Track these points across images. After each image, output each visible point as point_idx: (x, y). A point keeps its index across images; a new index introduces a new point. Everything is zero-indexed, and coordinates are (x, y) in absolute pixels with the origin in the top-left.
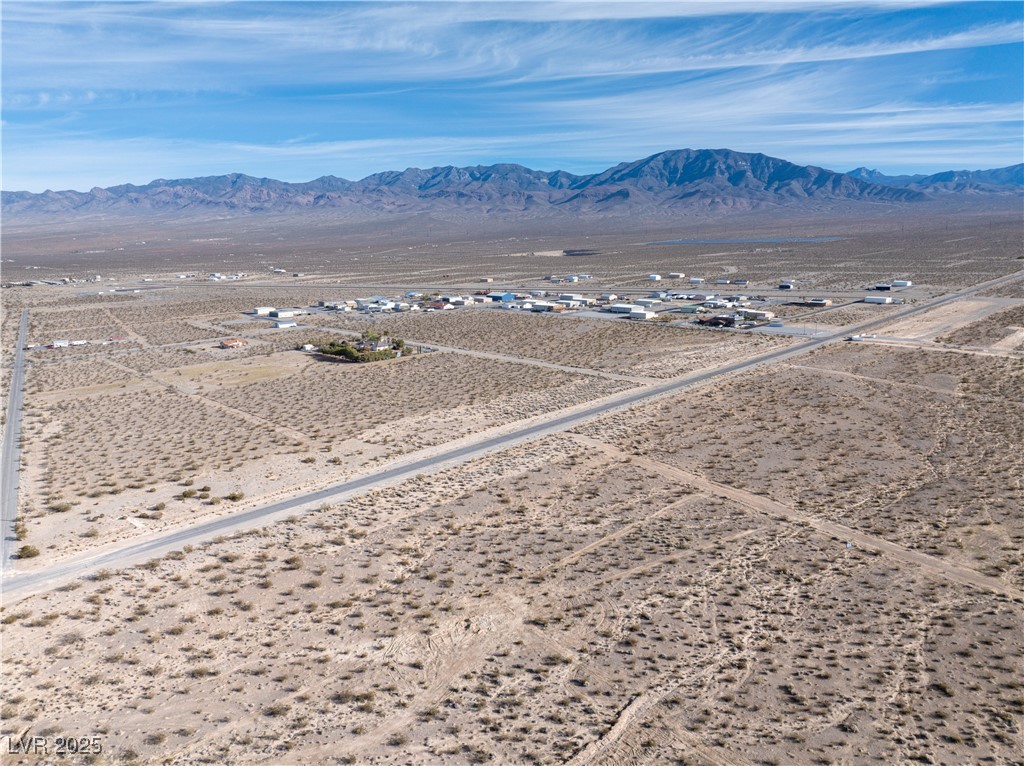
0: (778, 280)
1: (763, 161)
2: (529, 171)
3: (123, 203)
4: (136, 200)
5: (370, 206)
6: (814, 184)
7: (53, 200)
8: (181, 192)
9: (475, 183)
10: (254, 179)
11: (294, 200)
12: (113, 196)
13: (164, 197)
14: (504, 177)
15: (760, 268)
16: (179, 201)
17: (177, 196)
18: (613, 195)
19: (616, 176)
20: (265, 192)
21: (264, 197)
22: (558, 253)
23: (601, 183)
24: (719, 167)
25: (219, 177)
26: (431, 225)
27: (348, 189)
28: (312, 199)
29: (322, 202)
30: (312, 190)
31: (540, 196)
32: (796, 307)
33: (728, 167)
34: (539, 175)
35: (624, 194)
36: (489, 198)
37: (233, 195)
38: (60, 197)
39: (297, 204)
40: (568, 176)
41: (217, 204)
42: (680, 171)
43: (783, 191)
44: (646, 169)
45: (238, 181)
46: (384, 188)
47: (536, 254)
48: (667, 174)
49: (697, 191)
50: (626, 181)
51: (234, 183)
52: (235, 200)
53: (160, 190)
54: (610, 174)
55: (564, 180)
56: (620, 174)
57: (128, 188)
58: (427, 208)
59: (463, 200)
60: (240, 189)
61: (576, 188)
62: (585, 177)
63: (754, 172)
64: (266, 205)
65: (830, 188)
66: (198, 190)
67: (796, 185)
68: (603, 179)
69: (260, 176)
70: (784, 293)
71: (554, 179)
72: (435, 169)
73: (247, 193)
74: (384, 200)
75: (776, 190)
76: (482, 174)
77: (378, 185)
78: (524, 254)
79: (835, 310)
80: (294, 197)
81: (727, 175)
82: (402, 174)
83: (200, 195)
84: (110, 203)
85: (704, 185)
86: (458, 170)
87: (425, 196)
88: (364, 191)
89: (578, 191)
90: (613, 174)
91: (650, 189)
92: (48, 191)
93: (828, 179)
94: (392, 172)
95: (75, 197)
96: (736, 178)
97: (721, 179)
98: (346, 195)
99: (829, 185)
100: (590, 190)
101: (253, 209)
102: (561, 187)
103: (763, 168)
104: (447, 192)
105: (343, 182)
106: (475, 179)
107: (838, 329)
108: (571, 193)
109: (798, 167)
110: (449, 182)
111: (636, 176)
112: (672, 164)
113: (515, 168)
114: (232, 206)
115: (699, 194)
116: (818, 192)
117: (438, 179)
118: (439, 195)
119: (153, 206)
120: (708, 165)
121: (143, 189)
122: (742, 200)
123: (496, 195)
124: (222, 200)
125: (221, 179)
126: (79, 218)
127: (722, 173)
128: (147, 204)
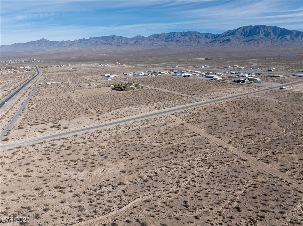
0: (269, 68)
1: (277, 29)
2: (199, 33)
3: (82, 44)
4: (86, 43)
5: (150, 44)
6: (295, 36)
7: (64, 43)
8: (98, 41)
9: (182, 37)
10: (118, 37)
11: (129, 43)
12: (80, 42)
13: (93, 42)
14: (191, 35)
15: (266, 64)
16: (97, 43)
17: (97, 42)
18: (225, 40)
19: (227, 35)
20: (121, 40)
21: (120, 42)
22: (203, 59)
23: (222, 37)
24: (261, 31)
25: (108, 36)
26: (167, 50)
27: (144, 39)
28: (134, 42)
29: (137, 43)
30: (134, 40)
31: (202, 41)
32: (270, 77)
33: (265, 31)
34: (202, 34)
35: (229, 40)
36: (186, 42)
37: (112, 41)
38: (66, 42)
39: (130, 44)
40: (212, 34)
41: (107, 44)
42: (248, 33)
43: (283, 39)
44: (237, 32)
45: (113, 37)
46: (155, 39)
47: (196, 59)
48: (243, 34)
49: (253, 39)
50: (230, 36)
51: (112, 38)
52: (112, 43)
53: (92, 40)
54: (225, 34)
55: (210, 36)
56: (228, 34)
57: (84, 39)
58: (167, 45)
59: (178, 42)
60: (114, 40)
61: (213, 38)
62: (217, 35)
63: (273, 33)
64: (121, 44)
65: (300, 38)
66: (102, 40)
67: (288, 37)
68: (222, 35)
69: (119, 36)
70: (269, 72)
71: (207, 35)
72: (170, 33)
73: (116, 40)
74: (155, 43)
75: (281, 39)
76: (184, 34)
77: (153, 38)
78: (193, 59)
79: (283, 78)
80: (129, 42)
81: (264, 34)
82: (160, 34)
83: (103, 41)
84: (79, 44)
85: (256, 37)
86: (177, 33)
87: (167, 41)
88: (149, 40)
89: (214, 39)
90: (226, 34)
91: (238, 38)
92: (63, 41)
93: (300, 34)
94: (157, 34)
95: (70, 42)
96: (267, 35)
97: (262, 35)
98: (144, 41)
99: (300, 37)
100: (218, 39)
101: (117, 46)
102: (209, 38)
103: (277, 31)
104: (173, 40)
105: (143, 37)
106: (182, 36)
107: (280, 85)
108: (212, 40)
109: (289, 31)
110: (174, 37)
111: (233, 35)
112: (246, 30)
113: (195, 32)
114: (111, 45)
115: (253, 40)
116: (296, 39)
117: (171, 36)
118: (171, 41)
119: (90, 45)
120: (258, 30)
121: (88, 40)
122: (268, 42)
123: (188, 41)
124: (109, 43)
125: (109, 37)
126: (70, 48)
127: (262, 33)
128: (89, 44)
